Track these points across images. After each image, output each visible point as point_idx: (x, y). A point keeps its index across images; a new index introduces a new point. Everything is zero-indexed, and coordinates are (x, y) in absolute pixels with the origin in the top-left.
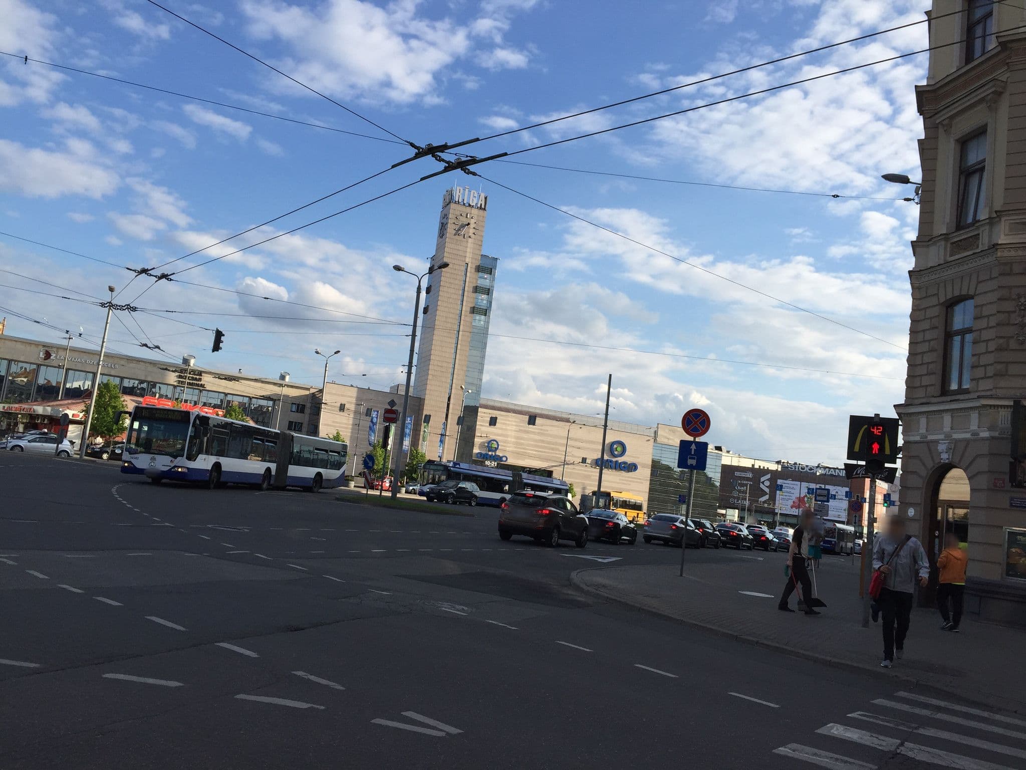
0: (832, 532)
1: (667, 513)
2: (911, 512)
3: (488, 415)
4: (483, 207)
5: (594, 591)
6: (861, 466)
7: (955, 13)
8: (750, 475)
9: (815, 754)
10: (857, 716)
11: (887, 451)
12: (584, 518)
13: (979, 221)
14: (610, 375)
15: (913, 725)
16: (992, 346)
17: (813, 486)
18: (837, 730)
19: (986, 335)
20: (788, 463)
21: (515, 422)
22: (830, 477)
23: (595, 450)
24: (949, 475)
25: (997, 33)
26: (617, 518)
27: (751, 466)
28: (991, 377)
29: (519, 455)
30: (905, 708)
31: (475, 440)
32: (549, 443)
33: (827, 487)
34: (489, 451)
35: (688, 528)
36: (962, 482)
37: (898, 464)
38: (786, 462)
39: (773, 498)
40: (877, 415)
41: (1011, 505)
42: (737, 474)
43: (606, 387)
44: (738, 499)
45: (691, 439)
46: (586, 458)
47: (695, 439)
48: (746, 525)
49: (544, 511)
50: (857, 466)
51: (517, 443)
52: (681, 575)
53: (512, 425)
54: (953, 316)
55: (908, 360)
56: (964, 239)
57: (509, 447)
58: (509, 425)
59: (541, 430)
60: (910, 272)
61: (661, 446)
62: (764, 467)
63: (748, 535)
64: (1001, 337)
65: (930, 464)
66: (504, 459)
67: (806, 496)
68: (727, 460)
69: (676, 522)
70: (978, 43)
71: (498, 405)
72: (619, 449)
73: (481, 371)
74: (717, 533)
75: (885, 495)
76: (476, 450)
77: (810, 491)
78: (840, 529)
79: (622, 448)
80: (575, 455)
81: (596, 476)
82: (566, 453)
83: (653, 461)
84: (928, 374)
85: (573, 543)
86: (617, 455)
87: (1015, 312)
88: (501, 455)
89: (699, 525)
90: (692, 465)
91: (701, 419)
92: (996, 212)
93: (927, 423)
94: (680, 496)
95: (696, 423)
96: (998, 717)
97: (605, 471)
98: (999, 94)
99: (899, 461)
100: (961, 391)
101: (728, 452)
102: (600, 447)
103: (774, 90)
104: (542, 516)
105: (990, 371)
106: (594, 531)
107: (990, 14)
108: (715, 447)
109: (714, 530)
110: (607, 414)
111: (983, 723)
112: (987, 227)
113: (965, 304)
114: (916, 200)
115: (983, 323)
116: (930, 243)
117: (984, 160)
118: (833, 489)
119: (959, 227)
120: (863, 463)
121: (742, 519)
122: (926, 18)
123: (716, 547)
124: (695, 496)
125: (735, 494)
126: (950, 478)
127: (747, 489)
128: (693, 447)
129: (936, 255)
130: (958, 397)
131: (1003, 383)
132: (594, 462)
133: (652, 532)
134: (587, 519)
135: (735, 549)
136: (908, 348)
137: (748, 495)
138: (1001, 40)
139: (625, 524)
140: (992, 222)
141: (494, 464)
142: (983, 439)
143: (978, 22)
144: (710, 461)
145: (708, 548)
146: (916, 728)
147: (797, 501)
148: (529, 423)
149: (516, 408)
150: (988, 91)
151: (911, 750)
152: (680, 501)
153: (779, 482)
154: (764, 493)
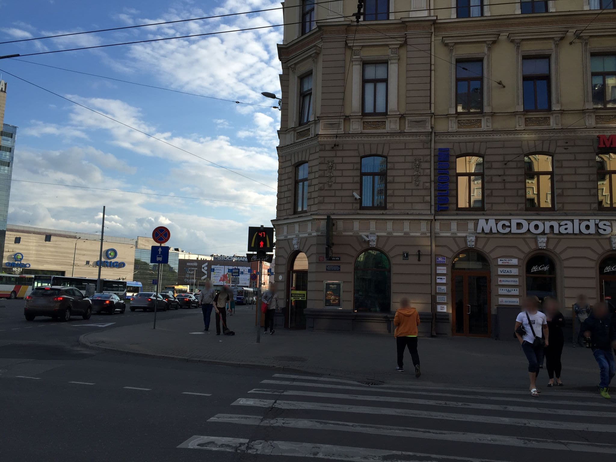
0: (241, 293)
1: (146, 291)
2: (280, 278)
3: (14, 236)
4: (4, 90)
5: (96, 346)
6: (255, 255)
7: (296, 6)
8: (196, 264)
9: (230, 417)
10: (253, 392)
11: (268, 246)
12: (88, 300)
13: (310, 122)
14: (104, 207)
15: (281, 391)
16: (317, 188)
17: (231, 268)
18: (242, 401)
19: (315, 182)
20: (217, 255)
21: (35, 240)
22: (240, 262)
23: (97, 256)
24: (298, 256)
25: (317, 21)
26: (111, 298)
27: (196, 259)
28: (317, 204)
29: (38, 262)
30: (278, 382)
31: (4, 254)
32: (62, 253)
33: (239, 268)
34: (16, 261)
35: (158, 299)
36: (304, 260)
37: (274, 252)
38: (216, 255)
39: (209, 276)
40: (262, 226)
41: (327, 270)
42: (188, 264)
43: (102, 214)
44: (189, 279)
45: (158, 245)
46: (89, 261)
47: (161, 245)
48: (194, 294)
49: (59, 298)
50: (253, 255)
51: (36, 254)
52: (154, 328)
53: (33, 242)
54: (298, 172)
55: (277, 196)
56: (303, 131)
57: (32, 257)
58: (30, 242)
59: (56, 244)
60: (277, 147)
61: (140, 250)
62: (204, 259)
63: (195, 300)
64: (321, 183)
65: (289, 251)
66: (28, 266)
67: (228, 274)
68: (182, 256)
69: (151, 296)
70: (308, 24)
71: (22, 229)
72: (112, 254)
73: (7, 205)
74: (177, 300)
75: (268, 270)
76: (5, 261)
77: (230, 271)
78: (245, 291)
79: (114, 253)
80: (81, 260)
81: (97, 272)
82: (74, 259)
83: (136, 260)
84: (287, 203)
85: (81, 317)
86: (111, 258)
87: (326, 170)
88: (25, 263)
89: (165, 296)
90: (159, 261)
91: (164, 233)
92: (317, 117)
93: (287, 229)
94: (153, 280)
95: (161, 235)
96: (321, 379)
97: (102, 269)
98: (318, 54)
99: (274, 251)
100: (303, 212)
101: (183, 251)
102: (99, 254)
103: (205, 35)
104: (57, 302)
105: (316, 201)
106: (96, 308)
107: (313, 9)
108: (175, 249)
109: (175, 298)
110: (103, 232)
111: (314, 383)
112: (314, 125)
113: (304, 166)
114: (279, 108)
115: (312, 176)
116: (287, 132)
117: (311, 89)
118: (241, 269)
119: (301, 124)
120: (255, 253)
121: (192, 290)
122: (282, 6)
123: (176, 309)
124: (163, 279)
125: (187, 276)
126: (298, 258)
127: (194, 272)
128: (160, 250)
129: (290, 138)
130: (301, 215)
131: (323, 207)
132: (95, 263)
133: (134, 304)
134: (90, 301)
135: (187, 308)
136: (277, 189)
137: (195, 276)
138: (318, 24)
139: (117, 301)
140: (316, 122)
141: (20, 270)
142: (314, 236)
143: (307, 13)
144: (170, 258)
145: (171, 310)
146: (283, 392)
147: (222, 277)
148: (46, 240)
149: (36, 230)
150: (312, 52)
151: (280, 404)
152: (153, 283)
153: (213, 267)
154: (204, 274)
